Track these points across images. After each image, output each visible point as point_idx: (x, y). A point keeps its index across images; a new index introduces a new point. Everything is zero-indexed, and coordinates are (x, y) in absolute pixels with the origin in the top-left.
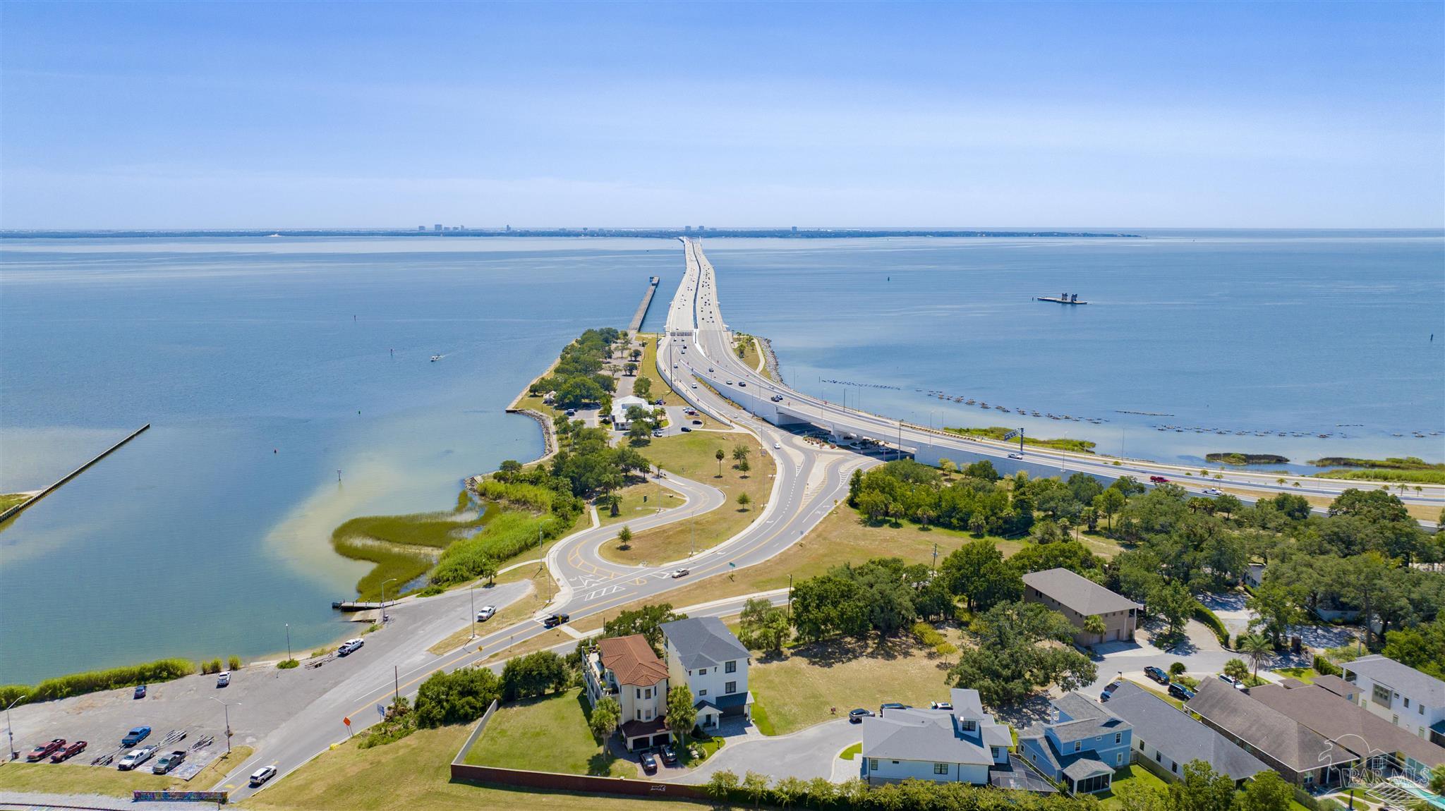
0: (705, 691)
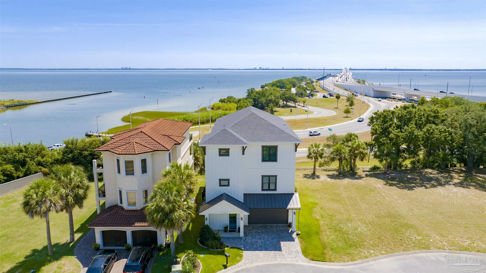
0: (228, 180)
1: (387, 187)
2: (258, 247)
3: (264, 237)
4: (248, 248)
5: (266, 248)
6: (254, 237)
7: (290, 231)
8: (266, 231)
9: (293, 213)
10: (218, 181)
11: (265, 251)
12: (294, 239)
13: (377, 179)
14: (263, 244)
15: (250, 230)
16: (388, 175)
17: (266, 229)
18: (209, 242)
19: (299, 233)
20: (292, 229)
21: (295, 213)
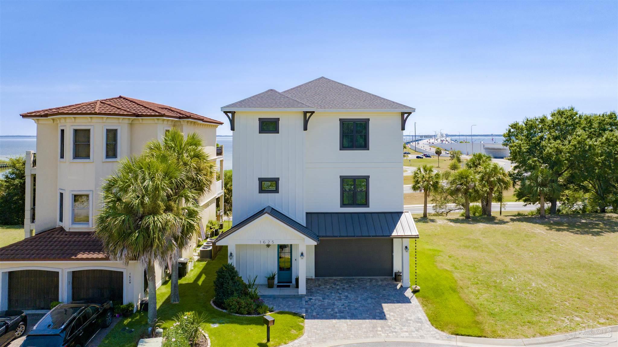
0: (276, 181)
1: (553, 233)
2: (336, 313)
3: (347, 296)
4: (314, 314)
5: (353, 314)
6: (328, 296)
7: (398, 287)
8: (350, 286)
9: (404, 248)
10: (257, 182)
11: (352, 319)
12: (410, 300)
13: (531, 224)
14: (345, 308)
15: (320, 285)
16: (547, 219)
17: (349, 283)
18: (233, 300)
19: (418, 288)
20: (403, 282)
21: (406, 247)
